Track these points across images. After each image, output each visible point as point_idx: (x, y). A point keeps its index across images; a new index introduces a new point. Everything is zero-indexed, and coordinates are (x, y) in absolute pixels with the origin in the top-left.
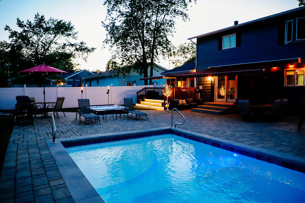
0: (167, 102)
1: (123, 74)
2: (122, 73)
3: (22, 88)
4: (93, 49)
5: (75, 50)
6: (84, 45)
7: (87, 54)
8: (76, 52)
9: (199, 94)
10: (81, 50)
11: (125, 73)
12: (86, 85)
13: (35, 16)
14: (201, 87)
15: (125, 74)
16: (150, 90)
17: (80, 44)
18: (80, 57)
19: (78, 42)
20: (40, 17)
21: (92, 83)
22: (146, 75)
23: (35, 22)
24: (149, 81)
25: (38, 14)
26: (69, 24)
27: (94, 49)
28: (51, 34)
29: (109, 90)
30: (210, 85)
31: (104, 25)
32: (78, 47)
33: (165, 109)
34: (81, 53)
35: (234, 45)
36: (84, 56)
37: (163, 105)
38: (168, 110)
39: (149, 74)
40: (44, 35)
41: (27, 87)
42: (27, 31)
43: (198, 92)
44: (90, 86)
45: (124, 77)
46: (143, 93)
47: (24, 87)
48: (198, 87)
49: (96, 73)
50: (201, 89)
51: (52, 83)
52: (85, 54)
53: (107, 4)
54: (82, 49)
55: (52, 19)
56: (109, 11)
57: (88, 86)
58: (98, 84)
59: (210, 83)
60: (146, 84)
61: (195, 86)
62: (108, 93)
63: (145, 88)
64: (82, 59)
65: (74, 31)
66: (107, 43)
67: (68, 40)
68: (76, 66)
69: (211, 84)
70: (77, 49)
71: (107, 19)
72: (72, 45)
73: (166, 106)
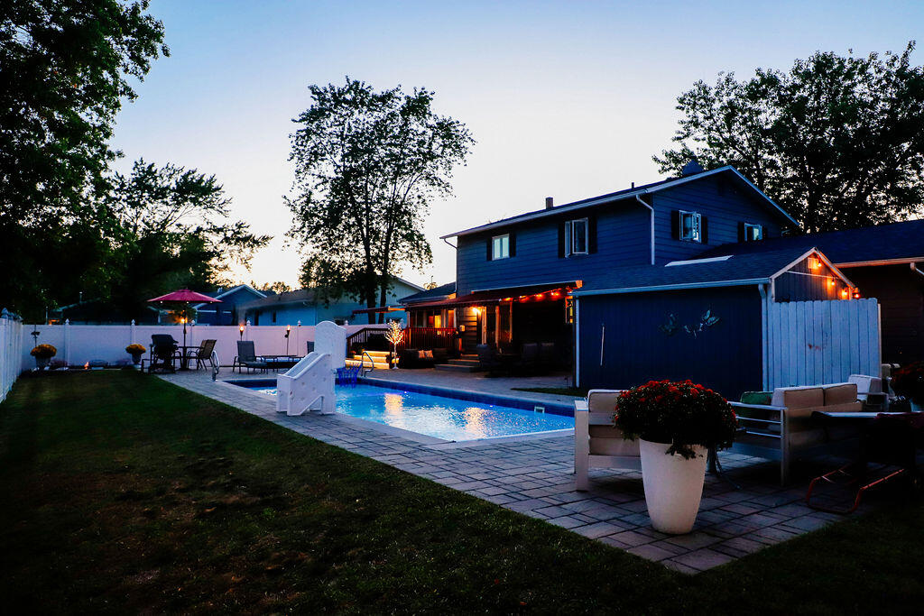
0: (394, 353)
1: (323, 301)
2: (322, 298)
3: (128, 327)
4: (266, 239)
5: (222, 242)
6: (245, 229)
7: (252, 251)
8: (225, 244)
9: (460, 340)
10: (238, 240)
11: (330, 299)
12: (249, 322)
13: (134, 165)
14: (463, 328)
15: (327, 302)
16: (375, 332)
17: (235, 228)
18: (235, 257)
19: (230, 222)
20: (146, 166)
21: (260, 319)
22: (372, 303)
23: (134, 176)
24: (377, 314)
25: (142, 161)
26: (211, 180)
27: (268, 238)
28: (167, 204)
29: (288, 331)
30: (475, 324)
31: (287, 202)
32: (229, 234)
33: (392, 366)
34: (237, 247)
35: (506, 254)
36: (243, 255)
37: (389, 359)
38: (395, 367)
39: (378, 300)
40: (149, 205)
41: (136, 324)
42: (115, 199)
43: (459, 336)
44: (256, 324)
45: (327, 308)
46: (360, 339)
47: (131, 324)
48: (458, 329)
49: (270, 292)
50: (463, 330)
51: (161, 319)
52: (247, 250)
53: (296, 159)
54: (240, 238)
55: (170, 166)
56: (298, 172)
57: (251, 325)
58: (274, 321)
59: (475, 319)
60: (372, 321)
61: (455, 326)
62: (287, 336)
63: (365, 330)
64: (239, 260)
65: (223, 197)
66: (293, 235)
67: (208, 216)
68: (217, 271)
69: (477, 321)
70: (227, 240)
71: (296, 187)
72: (218, 230)
73: (393, 361)
